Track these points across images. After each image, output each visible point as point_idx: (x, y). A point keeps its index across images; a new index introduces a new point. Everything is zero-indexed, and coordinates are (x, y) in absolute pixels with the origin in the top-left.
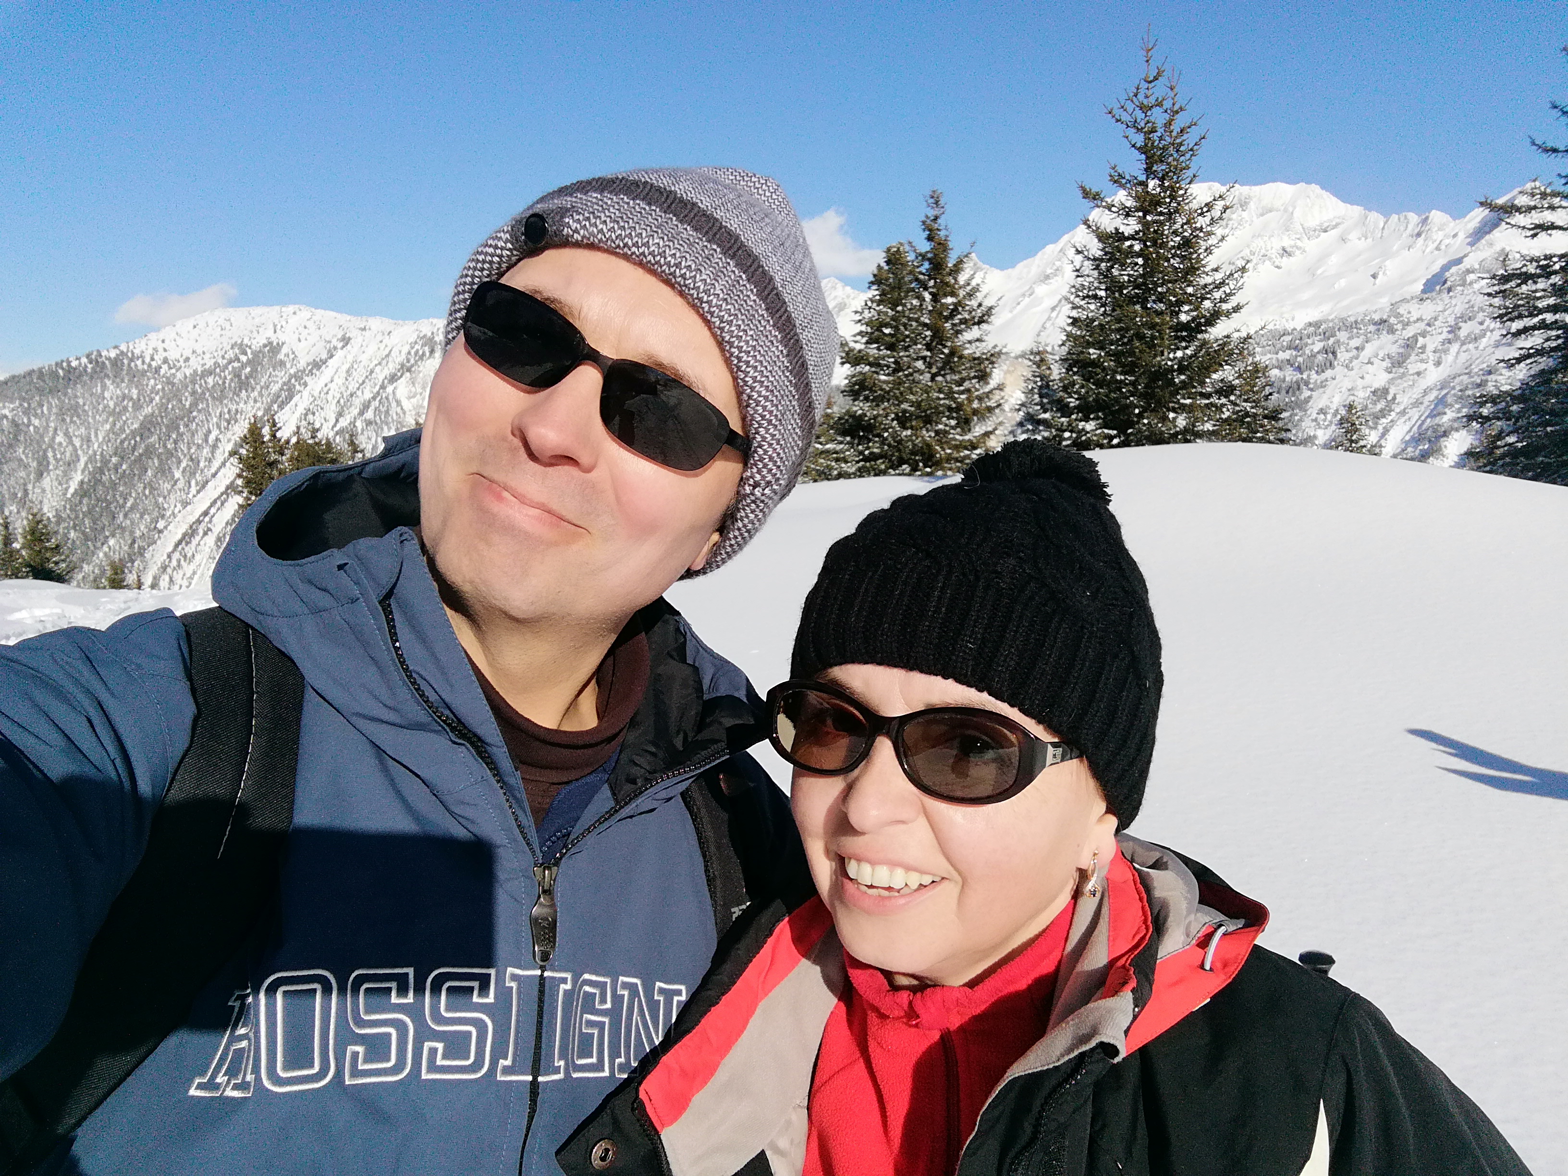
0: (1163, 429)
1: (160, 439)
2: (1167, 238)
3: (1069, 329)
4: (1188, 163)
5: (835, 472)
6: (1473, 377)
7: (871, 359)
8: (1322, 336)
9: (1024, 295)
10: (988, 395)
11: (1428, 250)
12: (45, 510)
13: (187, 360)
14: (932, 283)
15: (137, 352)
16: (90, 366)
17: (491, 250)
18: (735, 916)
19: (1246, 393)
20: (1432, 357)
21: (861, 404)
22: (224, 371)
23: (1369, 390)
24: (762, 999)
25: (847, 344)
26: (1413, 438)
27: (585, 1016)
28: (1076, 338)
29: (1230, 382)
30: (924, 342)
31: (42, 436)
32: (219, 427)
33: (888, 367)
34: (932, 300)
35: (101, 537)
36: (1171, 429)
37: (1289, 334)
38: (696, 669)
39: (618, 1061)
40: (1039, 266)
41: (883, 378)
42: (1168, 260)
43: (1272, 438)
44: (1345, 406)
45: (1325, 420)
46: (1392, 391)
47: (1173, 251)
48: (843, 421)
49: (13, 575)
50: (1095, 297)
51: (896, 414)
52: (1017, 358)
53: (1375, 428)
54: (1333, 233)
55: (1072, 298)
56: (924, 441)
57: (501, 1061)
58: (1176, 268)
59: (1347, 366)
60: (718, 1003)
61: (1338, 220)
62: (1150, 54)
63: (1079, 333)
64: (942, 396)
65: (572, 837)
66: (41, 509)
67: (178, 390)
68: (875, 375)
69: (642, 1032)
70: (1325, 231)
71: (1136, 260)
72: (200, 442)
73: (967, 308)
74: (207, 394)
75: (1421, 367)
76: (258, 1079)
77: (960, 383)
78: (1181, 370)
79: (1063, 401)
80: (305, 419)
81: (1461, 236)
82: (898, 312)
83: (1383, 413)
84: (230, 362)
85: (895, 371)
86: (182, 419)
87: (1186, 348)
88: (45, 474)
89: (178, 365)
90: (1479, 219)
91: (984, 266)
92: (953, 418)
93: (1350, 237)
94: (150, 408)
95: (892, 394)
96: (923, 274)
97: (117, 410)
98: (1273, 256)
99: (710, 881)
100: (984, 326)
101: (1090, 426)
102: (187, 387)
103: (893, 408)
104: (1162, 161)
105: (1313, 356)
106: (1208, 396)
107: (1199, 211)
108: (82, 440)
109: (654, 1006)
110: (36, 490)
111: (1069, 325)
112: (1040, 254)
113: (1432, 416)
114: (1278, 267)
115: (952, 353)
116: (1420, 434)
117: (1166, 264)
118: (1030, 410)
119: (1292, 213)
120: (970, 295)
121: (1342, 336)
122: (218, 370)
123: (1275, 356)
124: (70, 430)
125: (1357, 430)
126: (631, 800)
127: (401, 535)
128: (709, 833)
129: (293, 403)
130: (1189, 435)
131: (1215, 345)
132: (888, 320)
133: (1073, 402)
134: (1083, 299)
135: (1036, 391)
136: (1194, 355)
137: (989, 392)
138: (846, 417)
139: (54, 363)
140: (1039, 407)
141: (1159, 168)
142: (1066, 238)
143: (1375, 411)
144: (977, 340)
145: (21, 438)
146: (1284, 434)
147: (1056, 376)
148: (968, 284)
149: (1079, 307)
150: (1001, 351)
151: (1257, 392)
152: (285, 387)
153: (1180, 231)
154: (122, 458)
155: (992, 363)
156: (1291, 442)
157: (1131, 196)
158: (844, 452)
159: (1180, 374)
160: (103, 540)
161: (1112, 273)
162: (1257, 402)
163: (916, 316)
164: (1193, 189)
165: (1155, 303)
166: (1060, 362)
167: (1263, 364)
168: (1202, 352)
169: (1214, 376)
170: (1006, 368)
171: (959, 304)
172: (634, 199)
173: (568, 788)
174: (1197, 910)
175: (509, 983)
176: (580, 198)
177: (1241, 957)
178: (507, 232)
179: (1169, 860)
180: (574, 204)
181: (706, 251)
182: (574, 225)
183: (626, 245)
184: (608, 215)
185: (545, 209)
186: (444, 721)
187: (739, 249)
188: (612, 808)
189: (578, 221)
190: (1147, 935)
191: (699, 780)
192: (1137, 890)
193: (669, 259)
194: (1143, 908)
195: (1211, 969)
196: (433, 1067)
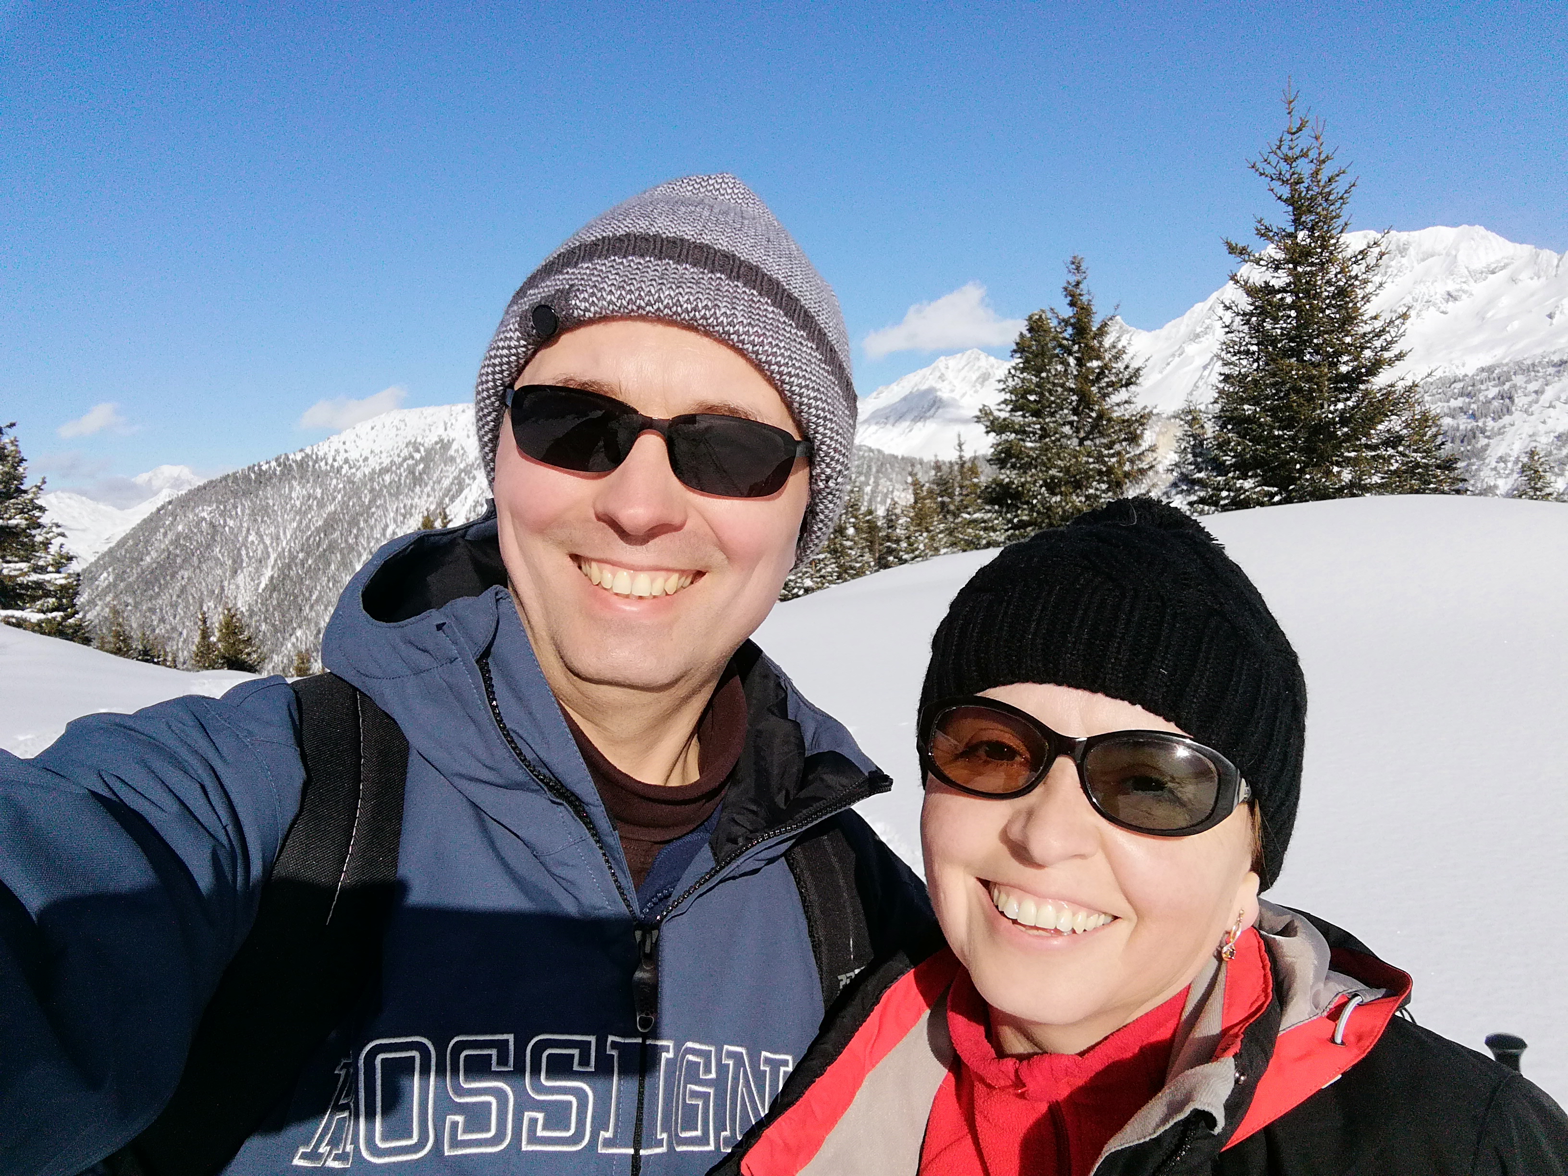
0: (1327, 484)
1: (342, 535)
2: (1320, 288)
3: (1221, 386)
4: (1338, 211)
5: (984, 542)
7: (1017, 427)
8: (1497, 382)
9: (1173, 355)
10: (1139, 457)
12: (239, 605)
13: (366, 459)
14: (1076, 347)
15: (321, 454)
16: (278, 469)
17: (505, 352)
18: (842, 984)
19: (1416, 443)
21: (1008, 472)
22: (399, 468)
23: (1552, 435)
24: (869, 1071)
25: (991, 413)
27: (689, 1086)
28: (1229, 394)
29: (1397, 432)
30: (1071, 407)
31: (236, 536)
32: (395, 521)
33: (1034, 433)
34: (1076, 365)
35: (290, 628)
36: (1336, 484)
37: (1460, 381)
38: (797, 725)
39: (723, 1134)
40: (1188, 325)
41: (1029, 445)
42: (1323, 311)
43: (1446, 488)
44: (1526, 453)
45: (1505, 469)
47: (1328, 301)
48: (990, 490)
49: (209, 666)
50: (1247, 352)
51: (1045, 481)
52: (1169, 418)
53: (1562, 475)
54: (1502, 275)
55: (1223, 354)
56: (1075, 507)
57: (602, 1133)
58: (1332, 319)
59: (1526, 411)
60: (823, 1074)
61: (1506, 261)
62: (1292, 106)
63: (1231, 390)
64: (1091, 460)
65: (671, 900)
66: (235, 604)
67: (358, 488)
68: (1021, 443)
69: (748, 1104)
70: (1493, 272)
71: (1289, 312)
72: (379, 536)
73: (1114, 371)
74: (385, 491)
76: (357, 1149)
77: (1110, 446)
78: (1344, 422)
79: (1218, 459)
80: (474, 511)
82: (1043, 378)
84: (405, 460)
85: (1042, 437)
86: (362, 515)
87: (1347, 399)
88: (239, 571)
89: (358, 464)
91: (1130, 328)
92: (1103, 482)
93: (1520, 277)
94: (333, 506)
95: (1039, 461)
96: (1067, 340)
97: (303, 508)
98: (1438, 301)
99: (816, 947)
100: (1132, 388)
101: (1248, 484)
102: (366, 485)
103: (1040, 475)
104: (1310, 212)
105: (1489, 402)
106: (1375, 448)
107: (1353, 259)
108: (272, 538)
109: (759, 1077)
110: (231, 587)
111: (1220, 382)
112: (1188, 314)
114: (1443, 313)
115: (1101, 416)
117: (1321, 315)
118: (1184, 470)
119: (1456, 256)
120: (1116, 358)
121: (1519, 380)
122: (394, 468)
123: (1446, 404)
124: (261, 529)
125: (1540, 477)
126: (732, 859)
127: (497, 594)
128: (813, 897)
129: (463, 496)
130: (1355, 489)
131: (1378, 395)
132: (1033, 387)
133: (1229, 460)
134: (1235, 355)
135: (1189, 450)
136: (1357, 406)
137: (1140, 454)
138: (993, 486)
139: (246, 468)
140: (1193, 467)
141: (1308, 218)
142: (1215, 295)
143: (1560, 456)
144: (1126, 402)
145: (218, 538)
146: (1461, 485)
147: (1209, 434)
148: (1114, 347)
149: (1231, 364)
150: (1151, 412)
151: (1427, 442)
152: (456, 482)
153: (1334, 280)
154: (308, 554)
155: (1142, 424)
156: (1468, 493)
157: (1280, 249)
158: (992, 522)
159: (1343, 426)
160: (291, 632)
161: (1263, 327)
162: (1428, 452)
163: (1061, 381)
164: (1345, 238)
165: (1312, 355)
166: (1213, 420)
167: (1433, 413)
168: (1365, 403)
169: (1380, 427)
170: (1157, 429)
171: (1106, 366)
172: (625, 257)
173: (669, 847)
174: (1327, 978)
175: (609, 1052)
176: (573, 273)
177: (1377, 1030)
178: (516, 330)
179: (1300, 923)
180: (570, 282)
181: (713, 283)
182: (583, 305)
183: (639, 307)
184: (610, 283)
185: (543, 295)
186: (541, 780)
187: (739, 268)
188: (713, 869)
189: (585, 300)
190: (1267, 1003)
191: (800, 840)
192: (1261, 957)
193: (685, 306)
194: (1265, 975)
195: (1343, 1043)
196: (533, 1139)
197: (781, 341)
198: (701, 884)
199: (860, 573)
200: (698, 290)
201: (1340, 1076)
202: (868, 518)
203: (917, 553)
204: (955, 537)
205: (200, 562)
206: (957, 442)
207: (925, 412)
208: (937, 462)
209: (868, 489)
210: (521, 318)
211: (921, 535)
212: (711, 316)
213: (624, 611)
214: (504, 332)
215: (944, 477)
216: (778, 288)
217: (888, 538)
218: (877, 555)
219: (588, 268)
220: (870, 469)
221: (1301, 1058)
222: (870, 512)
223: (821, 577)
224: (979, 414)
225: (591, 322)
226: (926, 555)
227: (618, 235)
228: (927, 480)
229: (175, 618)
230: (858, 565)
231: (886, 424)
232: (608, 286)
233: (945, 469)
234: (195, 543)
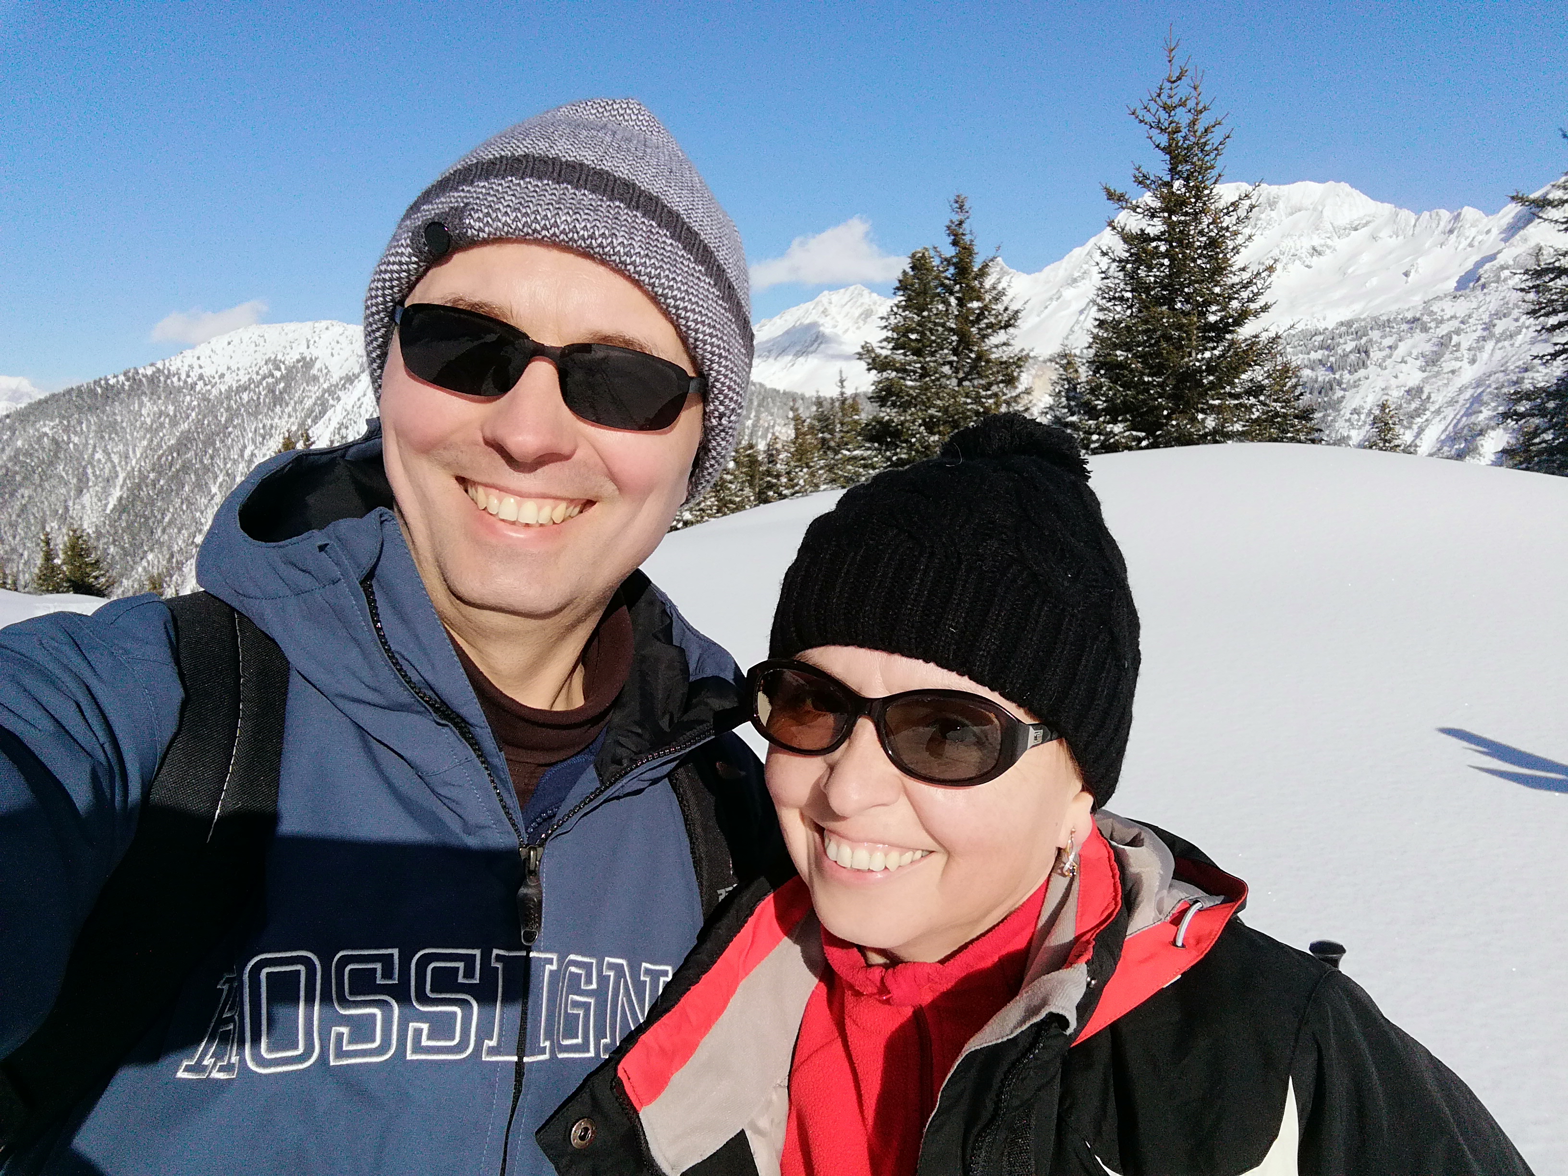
0: (1192, 430)
1: (196, 455)
2: (1193, 238)
3: (1095, 331)
4: (1212, 162)
6: (1508, 375)
7: (898, 365)
8: (1354, 336)
9: (1051, 299)
10: (1016, 399)
11: (1461, 247)
12: (85, 526)
13: (222, 376)
14: (957, 287)
15: (173, 369)
16: (127, 383)
17: (396, 267)
18: (721, 898)
19: (1276, 392)
20: (1467, 355)
21: (888, 410)
22: (258, 387)
23: (1403, 389)
24: (743, 978)
25: (873, 350)
26: (1448, 437)
27: (571, 996)
28: (1103, 340)
29: (1260, 382)
30: (951, 347)
31: (81, 454)
32: (254, 442)
33: (915, 372)
34: (957, 305)
35: (140, 552)
36: (1199, 430)
37: (1320, 334)
38: (682, 651)
39: (603, 1041)
40: (1066, 270)
41: (909, 383)
42: (1195, 261)
43: (1302, 438)
44: (1378, 406)
45: (1358, 420)
46: (1426, 391)
47: (1199, 251)
48: (870, 427)
49: (53, 590)
50: (1122, 299)
51: (924, 420)
52: (1045, 362)
53: (1410, 428)
54: (1363, 231)
55: (1099, 300)
57: (486, 1041)
58: (1203, 269)
59: (1380, 366)
60: (699, 983)
61: (1368, 219)
62: (1173, 53)
63: (1105, 335)
64: (969, 401)
65: (556, 819)
66: (81, 525)
67: (213, 406)
68: (902, 381)
69: (628, 1012)
70: (1356, 229)
71: (1162, 261)
72: (236, 457)
73: (994, 312)
74: (243, 410)
75: (1456, 365)
76: (242, 1060)
77: (987, 387)
78: (1210, 370)
79: (1090, 403)
80: (339, 434)
81: (1495, 231)
82: (923, 317)
83: (1418, 413)
84: (264, 378)
85: (922, 376)
86: (218, 435)
87: (1214, 348)
88: (85, 491)
89: (213, 381)
90: (1513, 214)
91: (1011, 270)
93: (1381, 235)
94: (186, 424)
95: (919, 399)
96: (949, 279)
97: (154, 426)
98: (1303, 256)
99: (697, 863)
100: (1011, 330)
101: (1118, 428)
102: (223, 403)
103: (920, 414)
104: (1187, 161)
105: (1346, 356)
106: (1237, 396)
107: (1225, 211)
108: (120, 456)
109: (640, 987)
110: (76, 507)
111: (1095, 327)
112: (1067, 258)
113: (1467, 414)
114: (1309, 267)
115: (979, 358)
116: (1456, 433)
117: (1192, 265)
118: (1058, 413)
119: (1322, 212)
120: (996, 299)
121: (1375, 335)
122: (252, 386)
123: (1306, 356)
124: (109, 447)
125: (1390, 429)
126: (616, 780)
127: (381, 516)
128: (695, 815)
129: (326, 417)
130: (1218, 436)
131: (1243, 345)
132: (914, 325)
133: (1100, 404)
134: (1110, 301)
135: (1063, 394)
136: (1223, 355)
137: (1016, 396)
138: (874, 423)
139: (92, 382)
140: (1066, 410)
141: (1184, 168)
142: (1093, 240)
143: (1409, 410)
144: (1004, 344)
145: (62, 456)
146: (1316, 435)
147: (1083, 378)
148: (994, 288)
149: (1105, 309)
150: (1028, 355)
151: (1287, 391)
152: (319, 402)
153: (1206, 230)
154: (160, 473)
155: (1019, 367)
156: (1323, 442)
157: (1156, 197)
158: (871, 459)
159: (1209, 375)
160: (141, 555)
161: (1138, 274)
162: (1287, 401)
163: (942, 321)
164: (1219, 189)
165: (1183, 304)
166: (1087, 365)
167: (1294, 364)
168: (1231, 353)
169: (1243, 376)
170: (1033, 372)
171: (985, 308)
172: (522, 178)
173: (554, 769)
174: (1171, 886)
175: (494, 964)
176: (469, 191)
177: (1214, 933)
178: (408, 246)
179: (1148, 836)
180: (465, 200)
181: (611, 211)
182: (477, 225)
183: (534, 231)
184: (505, 204)
185: (437, 211)
186: (426, 702)
187: (639, 197)
188: (597, 789)
189: (479, 220)
190: (1117, 911)
191: (683, 761)
192: (1111, 866)
193: (582, 233)
194: (1115, 884)
195: (1183, 946)
196: (418, 1048)
197: (678, 275)
198: (586, 804)
199: (740, 507)
200: (596, 217)
201: (1179, 976)
202: (749, 452)
203: (797, 488)
204: (835, 474)
205: (42, 479)
206: (839, 378)
207: (807, 347)
208: (818, 398)
209: (749, 423)
210: (413, 233)
211: (801, 471)
212: (608, 244)
213: (511, 537)
214: (395, 247)
215: (826, 413)
216: (677, 220)
217: (768, 473)
218: (757, 490)
219: (483, 187)
220: (752, 403)
221: (1146, 960)
222: (751, 446)
223: (700, 510)
224: (861, 350)
225: (485, 242)
226: (806, 491)
227: (517, 154)
228: (808, 415)
229: (14, 537)
230: (738, 499)
231: (768, 357)
232: (504, 207)
233: (827, 405)
234: (36, 460)
